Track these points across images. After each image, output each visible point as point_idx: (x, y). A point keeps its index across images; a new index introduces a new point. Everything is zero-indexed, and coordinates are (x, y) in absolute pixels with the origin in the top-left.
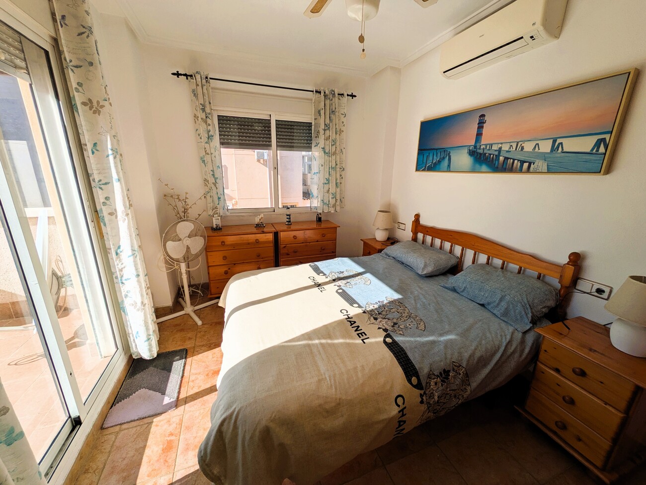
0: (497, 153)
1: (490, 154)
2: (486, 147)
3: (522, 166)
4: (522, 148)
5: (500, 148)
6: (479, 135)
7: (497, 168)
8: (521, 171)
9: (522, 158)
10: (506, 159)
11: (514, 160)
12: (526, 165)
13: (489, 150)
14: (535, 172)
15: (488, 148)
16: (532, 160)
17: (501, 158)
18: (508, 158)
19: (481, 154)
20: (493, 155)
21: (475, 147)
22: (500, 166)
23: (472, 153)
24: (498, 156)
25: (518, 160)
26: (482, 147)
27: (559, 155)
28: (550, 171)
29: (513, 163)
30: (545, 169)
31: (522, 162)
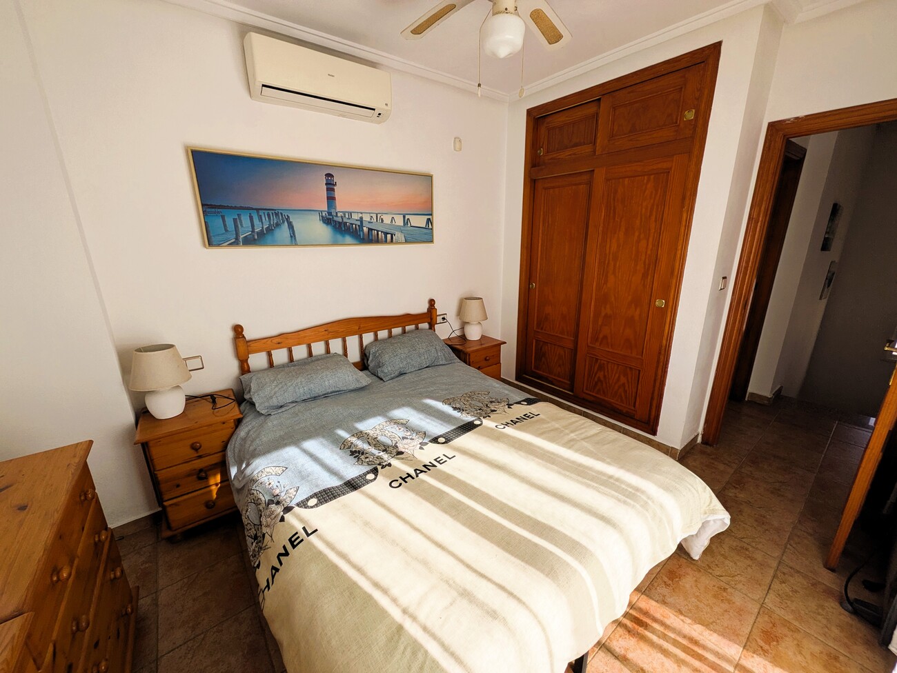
0: (359, 223)
1: (352, 224)
2: (345, 215)
3: (386, 237)
4: (382, 221)
5: (361, 218)
6: (331, 199)
7: (363, 239)
8: (386, 241)
9: (385, 230)
10: (370, 230)
11: (378, 231)
12: (389, 236)
13: (349, 219)
14: (398, 243)
15: (347, 216)
16: (392, 232)
17: (365, 229)
18: (372, 230)
19: (340, 223)
20: (356, 225)
21: (330, 214)
22: (366, 237)
23: (328, 220)
24: (361, 226)
25: (382, 232)
26: (339, 214)
27: (409, 229)
28: (407, 242)
29: (378, 234)
30: (404, 241)
31: (386, 234)
